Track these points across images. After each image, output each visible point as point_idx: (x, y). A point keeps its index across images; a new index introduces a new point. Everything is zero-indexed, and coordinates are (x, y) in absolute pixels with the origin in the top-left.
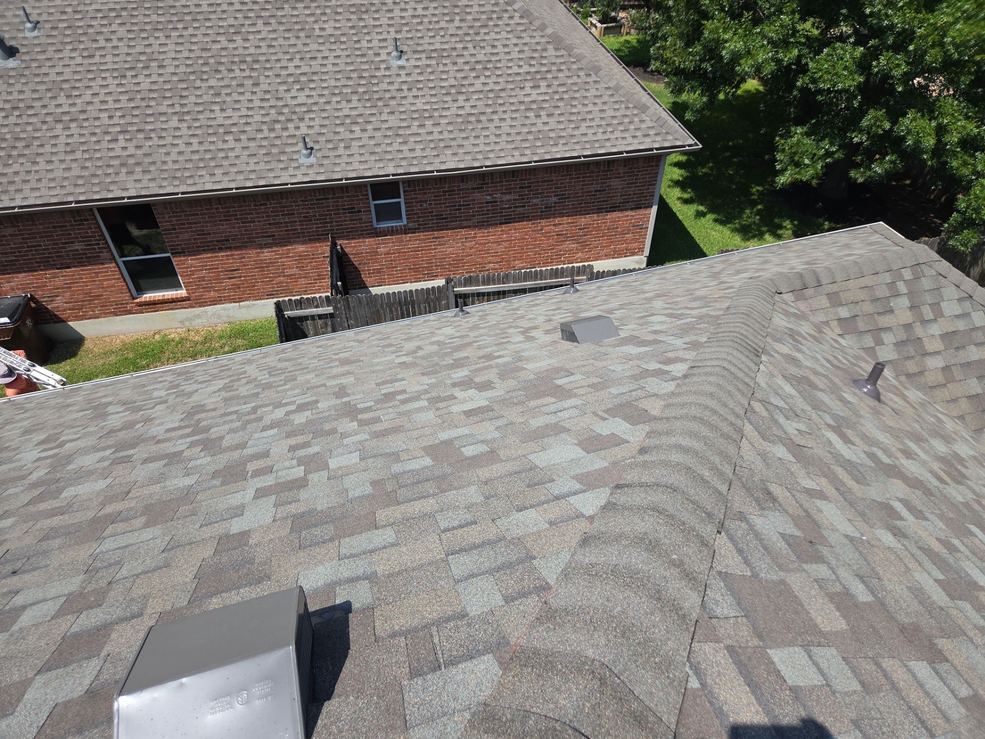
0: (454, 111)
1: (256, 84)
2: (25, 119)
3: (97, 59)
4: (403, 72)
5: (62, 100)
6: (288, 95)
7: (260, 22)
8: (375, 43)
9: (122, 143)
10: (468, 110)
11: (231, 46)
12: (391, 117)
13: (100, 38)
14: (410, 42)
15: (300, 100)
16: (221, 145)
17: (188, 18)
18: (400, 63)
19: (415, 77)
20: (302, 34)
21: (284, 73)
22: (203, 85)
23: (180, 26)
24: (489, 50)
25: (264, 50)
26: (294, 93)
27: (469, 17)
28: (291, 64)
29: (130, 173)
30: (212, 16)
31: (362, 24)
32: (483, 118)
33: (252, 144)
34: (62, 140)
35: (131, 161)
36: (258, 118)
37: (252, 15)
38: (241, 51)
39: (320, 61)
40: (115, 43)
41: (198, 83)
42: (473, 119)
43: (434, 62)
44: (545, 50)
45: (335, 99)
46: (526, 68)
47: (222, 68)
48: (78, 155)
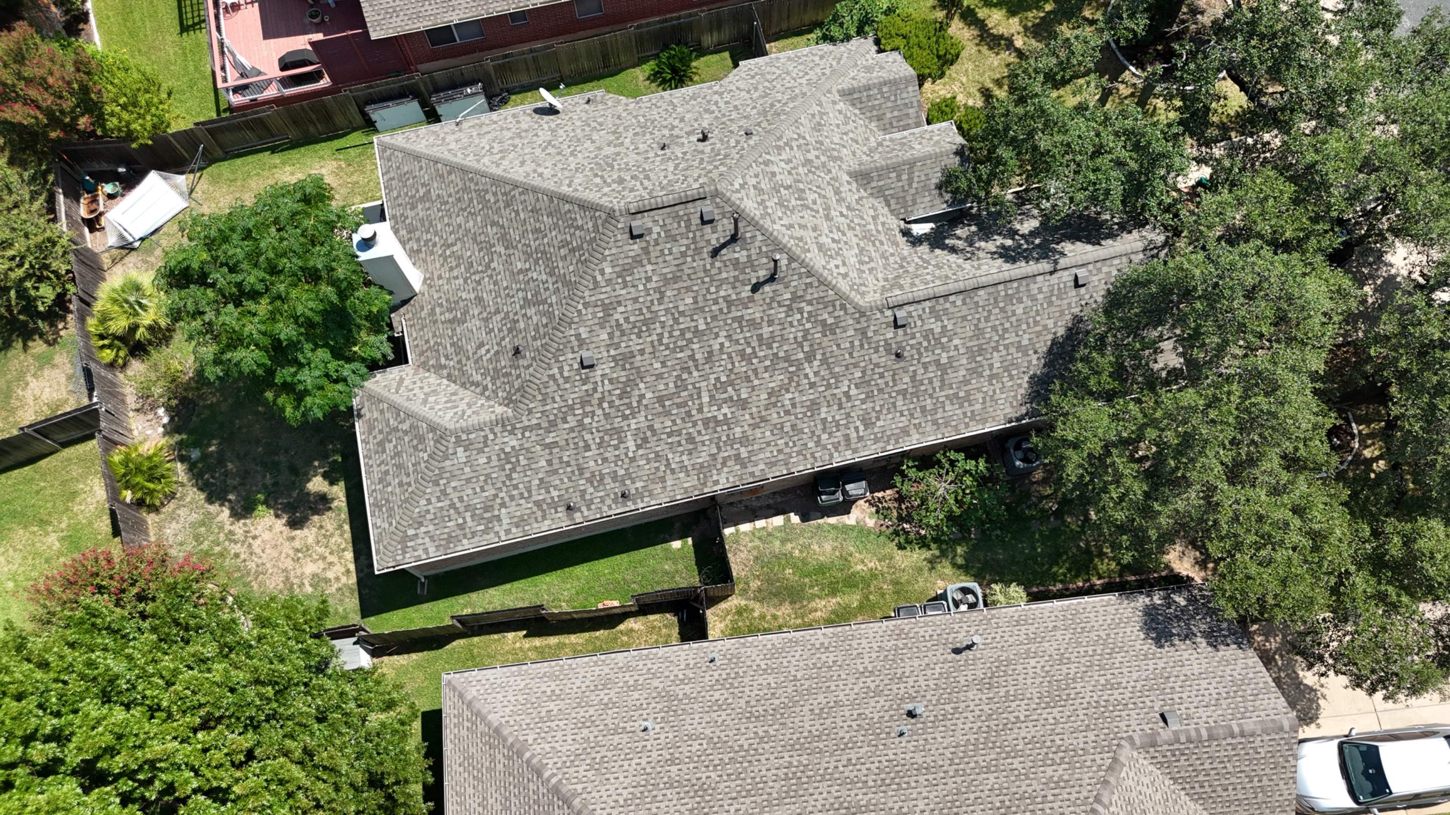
0: (612, 693)
1: (747, 702)
2: (892, 672)
3: (855, 713)
4: (645, 716)
5: (872, 686)
6: (726, 696)
7: (746, 747)
8: (662, 736)
9: (830, 661)
10: (602, 693)
11: (766, 728)
12: (656, 685)
13: (855, 727)
14: (637, 739)
15: (719, 692)
16: (769, 662)
17: (797, 747)
18: (646, 723)
19: (637, 714)
20: (716, 740)
21: (729, 711)
22: (783, 700)
23: (802, 740)
24: (578, 737)
25: (743, 727)
26: (723, 698)
27: (588, 761)
28: (724, 717)
29: (822, 644)
30: (780, 749)
31: (671, 751)
32: (592, 688)
33: (749, 663)
34: (867, 660)
35: (822, 650)
36: (746, 680)
37: (752, 752)
38: (759, 724)
39: (704, 721)
40: (845, 725)
41: (786, 701)
42: (600, 687)
43: (621, 725)
44: (535, 739)
45: (694, 695)
46: (553, 725)
47: (771, 712)
48: (855, 653)
